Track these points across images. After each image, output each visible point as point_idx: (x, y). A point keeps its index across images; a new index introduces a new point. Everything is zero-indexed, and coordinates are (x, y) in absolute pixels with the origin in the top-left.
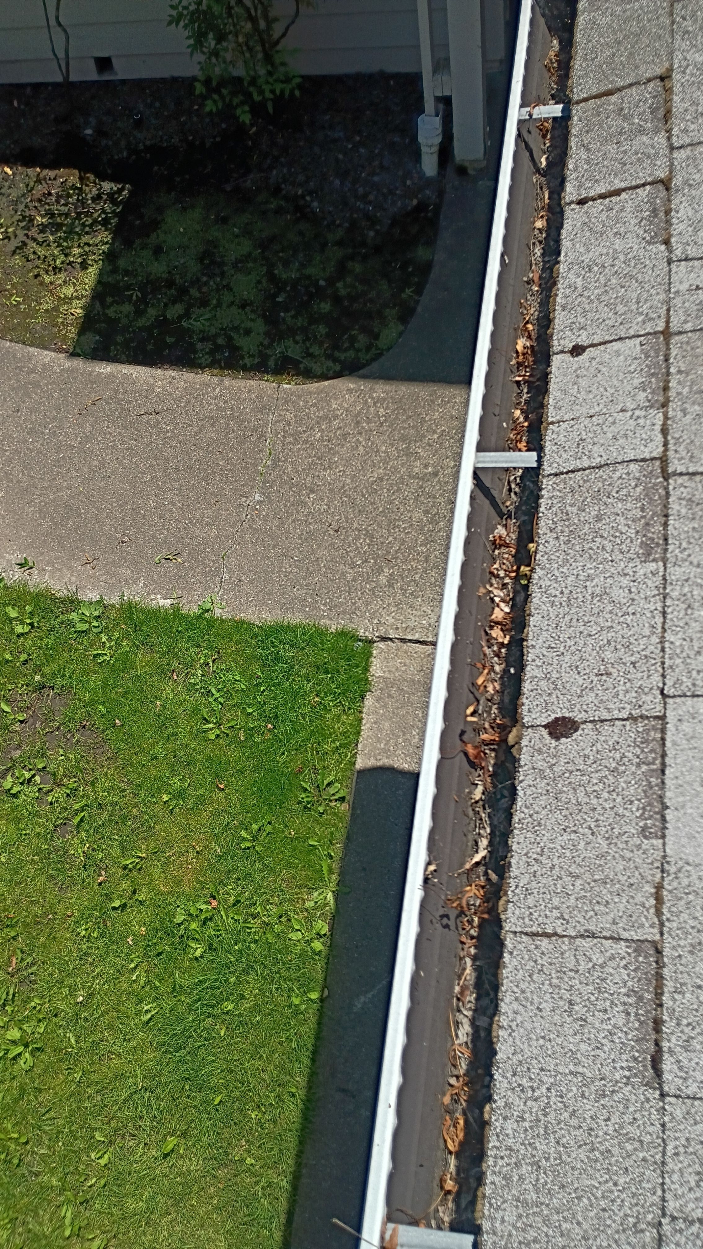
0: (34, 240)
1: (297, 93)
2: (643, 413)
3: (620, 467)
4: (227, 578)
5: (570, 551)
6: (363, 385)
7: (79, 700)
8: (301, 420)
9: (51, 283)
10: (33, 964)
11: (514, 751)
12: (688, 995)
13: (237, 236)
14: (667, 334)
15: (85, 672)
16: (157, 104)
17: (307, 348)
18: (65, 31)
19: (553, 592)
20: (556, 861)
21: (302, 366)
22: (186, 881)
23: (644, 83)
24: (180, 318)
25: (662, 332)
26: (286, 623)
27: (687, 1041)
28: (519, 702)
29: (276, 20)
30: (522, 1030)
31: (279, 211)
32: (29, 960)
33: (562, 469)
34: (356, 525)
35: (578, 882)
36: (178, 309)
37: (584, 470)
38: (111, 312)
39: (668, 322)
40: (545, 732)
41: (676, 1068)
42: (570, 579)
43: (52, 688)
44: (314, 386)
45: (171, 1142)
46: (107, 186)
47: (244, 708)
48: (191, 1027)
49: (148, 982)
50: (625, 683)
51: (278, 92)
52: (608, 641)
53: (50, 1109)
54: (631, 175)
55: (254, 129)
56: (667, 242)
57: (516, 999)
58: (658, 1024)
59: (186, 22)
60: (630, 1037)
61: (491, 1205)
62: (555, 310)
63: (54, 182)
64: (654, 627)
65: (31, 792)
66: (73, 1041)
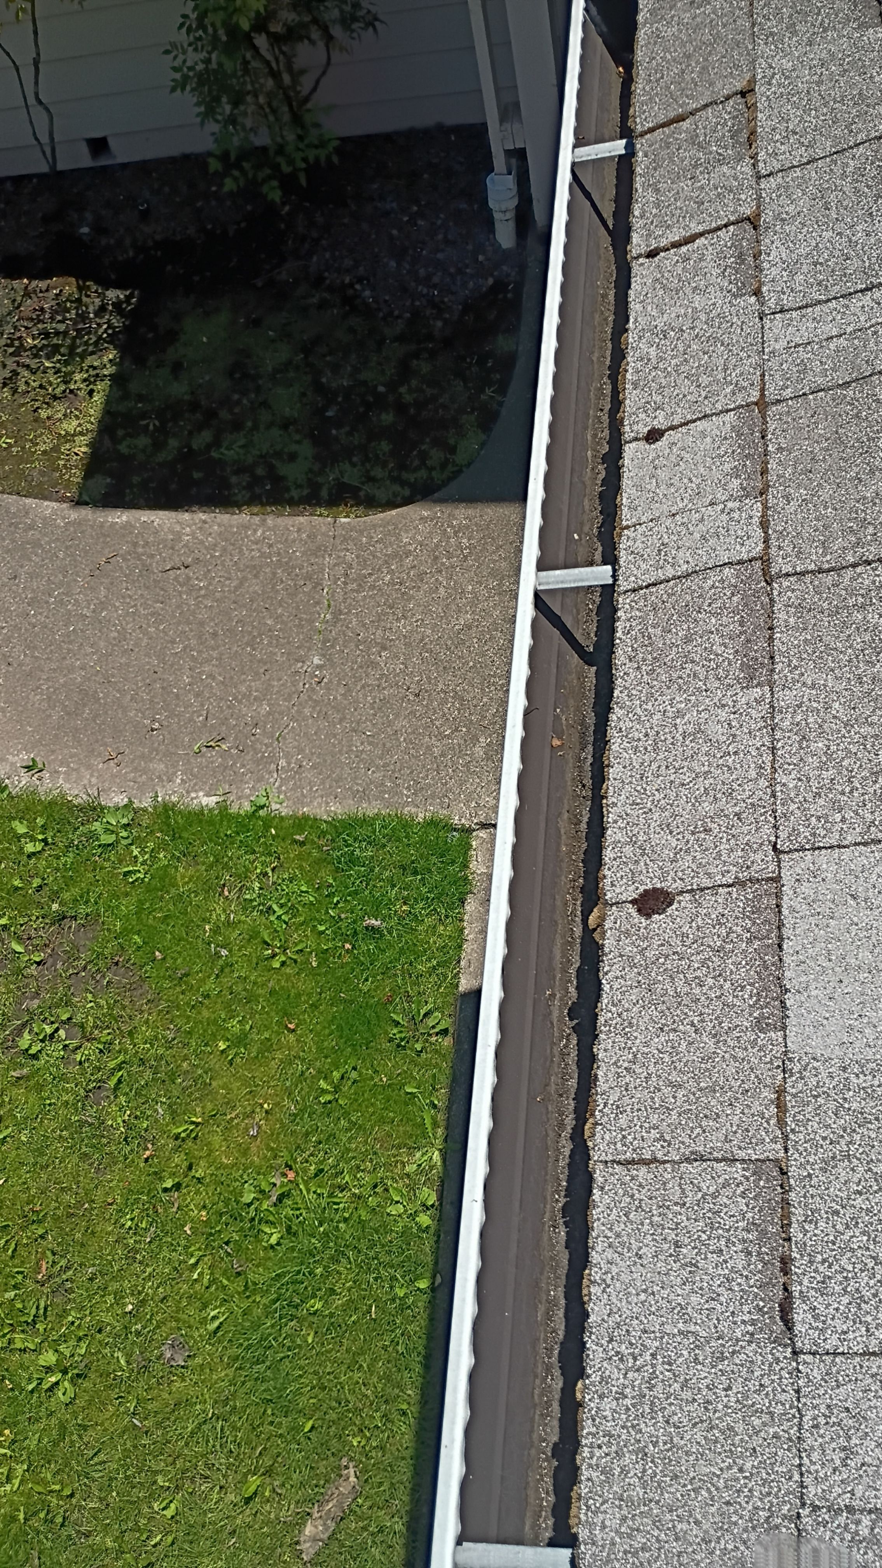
0: (28, 367)
1: (335, 159)
2: (737, 504)
3: (711, 573)
4: (284, 764)
5: (655, 683)
6: (439, 511)
7: (109, 930)
8: (365, 561)
9: (48, 418)
10: (68, 1268)
11: (596, 936)
12: (822, 1224)
13: (273, 341)
14: (762, 404)
15: (115, 896)
16: (167, 189)
17: (368, 471)
18: (47, 110)
19: (637, 735)
20: (652, 1069)
21: (362, 494)
22: (254, 1149)
23: (722, 102)
24: (209, 447)
25: (756, 404)
26: (360, 814)
27: (823, 1282)
28: (600, 875)
29: (302, 72)
30: (618, 1285)
31: (322, 305)
32: (63, 1263)
33: (640, 582)
34: (441, 686)
35: (680, 1094)
36: (206, 436)
37: (668, 581)
38: (123, 448)
39: (763, 390)
40: (632, 910)
41: (810, 1317)
42: (655, 717)
43: (75, 918)
44: (379, 517)
45: (254, 1482)
46: (112, 294)
47: (315, 926)
48: (270, 1335)
49: (212, 1282)
50: (728, 840)
51: (311, 159)
52: (706, 789)
53: (99, 1451)
54: (710, 215)
55: (287, 208)
56: (757, 293)
57: (610, 1246)
58: (786, 1263)
59: (194, 85)
60: (752, 1282)
61: (588, 1508)
62: (625, 389)
63: (46, 295)
64: (761, 768)
65: (55, 1050)
66: (122, 1362)
